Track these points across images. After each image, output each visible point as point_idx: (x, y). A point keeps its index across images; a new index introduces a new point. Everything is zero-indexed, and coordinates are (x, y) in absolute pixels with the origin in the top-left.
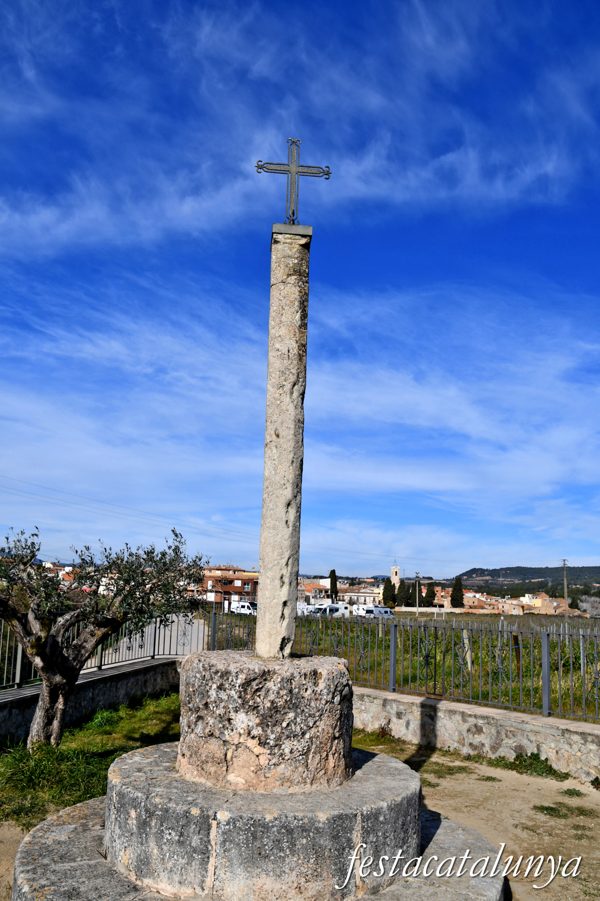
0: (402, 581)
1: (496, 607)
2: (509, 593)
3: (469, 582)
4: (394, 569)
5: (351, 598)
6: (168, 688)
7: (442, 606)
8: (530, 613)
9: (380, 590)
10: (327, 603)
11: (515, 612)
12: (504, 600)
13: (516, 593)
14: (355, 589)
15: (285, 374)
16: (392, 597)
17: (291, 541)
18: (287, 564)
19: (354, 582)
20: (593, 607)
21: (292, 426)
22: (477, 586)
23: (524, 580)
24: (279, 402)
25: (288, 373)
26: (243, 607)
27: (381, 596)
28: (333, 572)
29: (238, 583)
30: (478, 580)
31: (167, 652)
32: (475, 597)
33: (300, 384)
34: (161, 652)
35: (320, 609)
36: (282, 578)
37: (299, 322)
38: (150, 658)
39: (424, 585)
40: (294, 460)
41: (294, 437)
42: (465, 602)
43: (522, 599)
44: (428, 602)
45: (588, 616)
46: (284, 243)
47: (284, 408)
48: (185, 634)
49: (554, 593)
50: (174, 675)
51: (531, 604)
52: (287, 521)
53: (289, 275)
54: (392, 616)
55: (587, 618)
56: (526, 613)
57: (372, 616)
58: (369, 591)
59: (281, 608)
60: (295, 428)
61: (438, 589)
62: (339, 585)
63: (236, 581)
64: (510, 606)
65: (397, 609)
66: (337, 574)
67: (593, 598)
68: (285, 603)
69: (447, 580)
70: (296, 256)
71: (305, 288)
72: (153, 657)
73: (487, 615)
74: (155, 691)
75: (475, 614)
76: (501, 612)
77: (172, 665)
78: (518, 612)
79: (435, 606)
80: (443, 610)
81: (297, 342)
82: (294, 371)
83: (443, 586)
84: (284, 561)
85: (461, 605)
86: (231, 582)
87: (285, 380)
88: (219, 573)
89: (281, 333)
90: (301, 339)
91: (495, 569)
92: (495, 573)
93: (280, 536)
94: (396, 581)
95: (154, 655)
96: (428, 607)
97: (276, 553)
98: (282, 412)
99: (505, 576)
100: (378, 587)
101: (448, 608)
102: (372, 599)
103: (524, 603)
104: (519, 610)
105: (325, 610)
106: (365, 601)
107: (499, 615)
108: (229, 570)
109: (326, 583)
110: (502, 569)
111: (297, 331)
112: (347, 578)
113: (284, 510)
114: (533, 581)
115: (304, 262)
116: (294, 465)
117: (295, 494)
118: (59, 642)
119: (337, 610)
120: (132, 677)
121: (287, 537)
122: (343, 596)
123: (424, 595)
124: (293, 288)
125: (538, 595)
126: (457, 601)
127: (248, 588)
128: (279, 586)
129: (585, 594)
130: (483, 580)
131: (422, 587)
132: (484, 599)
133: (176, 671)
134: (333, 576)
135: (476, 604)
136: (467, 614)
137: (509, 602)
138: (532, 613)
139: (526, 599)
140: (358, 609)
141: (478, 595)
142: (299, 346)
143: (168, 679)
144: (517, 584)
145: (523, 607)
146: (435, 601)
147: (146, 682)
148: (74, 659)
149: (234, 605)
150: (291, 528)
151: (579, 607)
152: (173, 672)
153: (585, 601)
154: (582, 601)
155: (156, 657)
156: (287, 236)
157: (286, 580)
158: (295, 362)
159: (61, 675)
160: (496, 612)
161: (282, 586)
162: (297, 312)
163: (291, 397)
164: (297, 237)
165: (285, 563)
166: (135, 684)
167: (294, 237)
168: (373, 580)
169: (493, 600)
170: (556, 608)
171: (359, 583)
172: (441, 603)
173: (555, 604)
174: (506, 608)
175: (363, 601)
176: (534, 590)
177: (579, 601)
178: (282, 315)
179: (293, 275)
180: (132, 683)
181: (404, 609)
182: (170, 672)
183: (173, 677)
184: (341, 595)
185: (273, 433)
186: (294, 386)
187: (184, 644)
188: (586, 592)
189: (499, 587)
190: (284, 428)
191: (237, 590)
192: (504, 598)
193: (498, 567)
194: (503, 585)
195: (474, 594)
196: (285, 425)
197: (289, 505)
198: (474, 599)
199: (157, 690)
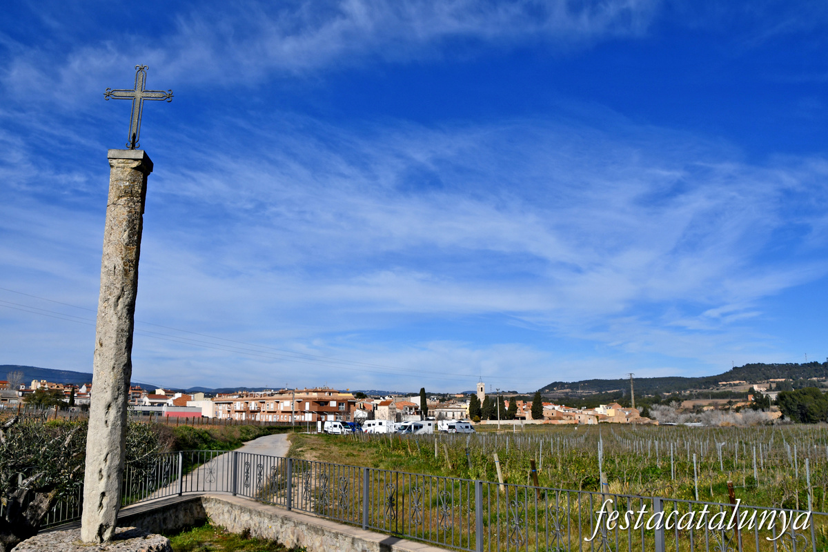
0: (487, 397)
1: (573, 418)
2: (585, 404)
3: (551, 395)
4: (479, 385)
5: (440, 413)
6: (193, 522)
7: (524, 418)
8: (605, 422)
9: (467, 405)
10: (413, 419)
11: (590, 422)
12: (580, 411)
13: (591, 404)
14: (445, 405)
15: (110, 289)
16: (477, 412)
17: (110, 439)
18: (106, 460)
19: (444, 399)
20: (663, 415)
21: (114, 336)
22: (558, 399)
23: (600, 391)
24: (103, 314)
25: (112, 287)
26: (335, 426)
27: (468, 411)
28: (423, 390)
29: (333, 404)
30: (559, 392)
31: (194, 489)
32: (554, 409)
33: (125, 296)
34: (189, 489)
35: (406, 427)
36: (100, 471)
37: (127, 240)
38: (177, 495)
39: (507, 399)
40: (116, 366)
41: (116, 346)
42: (545, 413)
43: (597, 409)
44: (512, 415)
45: (657, 423)
46: (117, 167)
47: (108, 319)
48: (211, 472)
49: (625, 404)
50: (199, 510)
51: (605, 414)
52: (106, 422)
53: (120, 197)
54: (472, 431)
55: (655, 425)
56: (601, 423)
57: (454, 431)
58: (457, 407)
59: (98, 499)
60: (117, 337)
61: (519, 403)
62: (428, 402)
63: (331, 402)
64: (585, 417)
65: (482, 422)
66: (426, 392)
67: (662, 407)
68: (103, 494)
69: (531, 393)
70: (127, 179)
71: (136, 208)
72: (180, 494)
73: (565, 425)
74: (177, 526)
75: (554, 425)
76: (578, 422)
77: (197, 501)
78: (593, 421)
79: (518, 419)
80: (525, 422)
81: (123, 259)
82: (119, 286)
83: (525, 399)
84: (103, 457)
85: (541, 417)
86: (327, 403)
87: (110, 294)
88: (315, 395)
89: (108, 252)
90: (128, 255)
91: (574, 382)
92: (574, 386)
93: (100, 434)
94: (481, 397)
95: (181, 492)
96: (511, 419)
97: (96, 450)
98: (105, 323)
99: (583, 388)
100: (465, 402)
101: (529, 420)
102: (460, 413)
103: (599, 413)
104: (594, 420)
105: (410, 427)
106: (453, 415)
107: (575, 425)
108: (325, 392)
109: (417, 401)
110: (580, 382)
111: (123, 248)
112: (439, 395)
113: (104, 411)
114: (608, 392)
115: (136, 183)
116: (115, 370)
117: (116, 397)
118: (20, 503)
119: (421, 427)
120: (148, 516)
121: (105, 435)
122: (433, 412)
123: (507, 408)
124: (123, 209)
125: (611, 405)
126: (537, 414)
127: (343, 408)
128: (98, 479)
129: (655, 403)
130: (563, 393)
131: (505, 401)
132: (562, 411)
133: (202, 507)
134: (424, 395)
135: (554, 415)
136: (547, 425)
137: (585, 412)
138: (606, 422)
139: (601, 410)
140: (443, 425)
141: (557, 408)
142: (124, 263)
143: (192, 513)
144: (595, 395)
145: (597, 417)
146: (517, 414)
147: (165, 519)
148: (31, 519)
149: (327, 425)
150: (110, 427)
151: (650, 415)
152: (198, 508)
153: (656, 409)
154: (652, 409)
155: (183, 494)
156: (120, 160)
157: (104, 473)
158: (120, 278)
159: (15, 535)
160: (573, 422)
161: (100, 479)
162: (125, 231)
163: (115, 310)
164: (130, 161)
165: (103, 459)
166: (152, 522)
167: (127, 161)
168: (463, 396)
169: (571, 411)
170: (628, 417)
171: (449, 399)
172: (523, 415)
173: (627, 413)
174: (583, 418)
175: (452, 416)
176: (607, 401)
177: (650, 410)
178: (111, 234)
179: (124, 196)
180: (148, 522)
181: (489, 422)
182: (194, 508)
183: (198, 513)
184: (432, 410)
185: (98, 341)
186: (119, 298)
187: (210, 481)
188: (657, 401)
189: (578, 398)
190: (107, 338)
191: (333, 410)
192: (581, 409)
193: (577, 381)
194: (581, 397)
195: (554, 406)
196: (108, 335)
197: (109, 406)
198: (553, 411)
199: (179, 526)
